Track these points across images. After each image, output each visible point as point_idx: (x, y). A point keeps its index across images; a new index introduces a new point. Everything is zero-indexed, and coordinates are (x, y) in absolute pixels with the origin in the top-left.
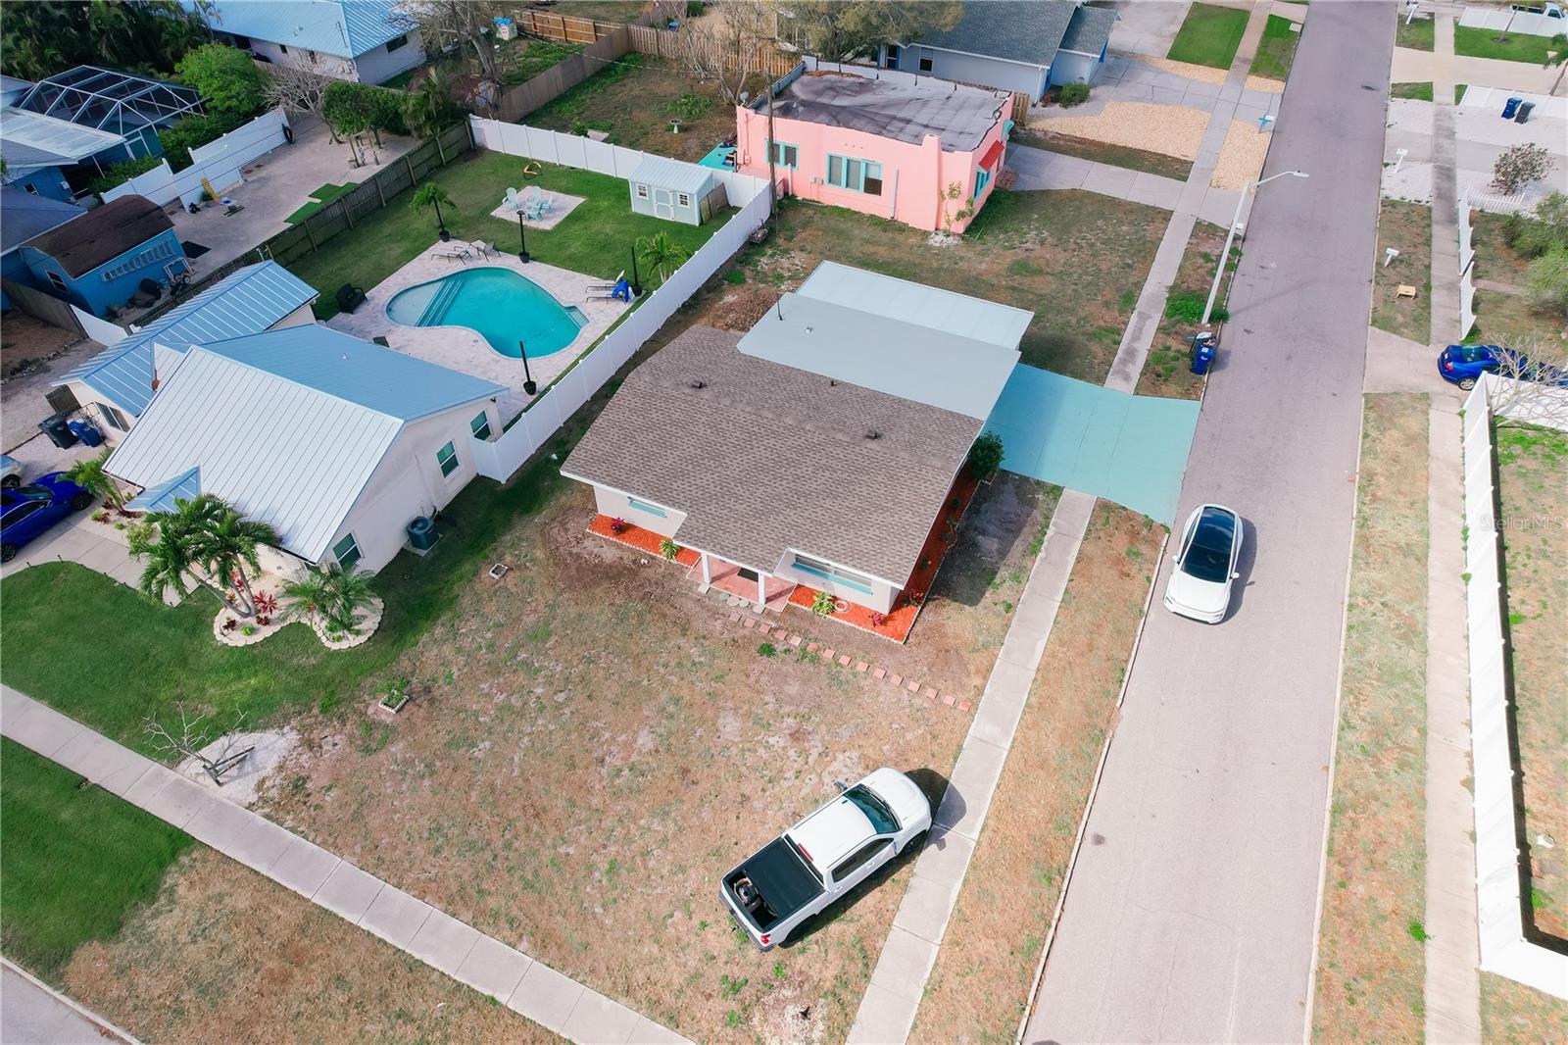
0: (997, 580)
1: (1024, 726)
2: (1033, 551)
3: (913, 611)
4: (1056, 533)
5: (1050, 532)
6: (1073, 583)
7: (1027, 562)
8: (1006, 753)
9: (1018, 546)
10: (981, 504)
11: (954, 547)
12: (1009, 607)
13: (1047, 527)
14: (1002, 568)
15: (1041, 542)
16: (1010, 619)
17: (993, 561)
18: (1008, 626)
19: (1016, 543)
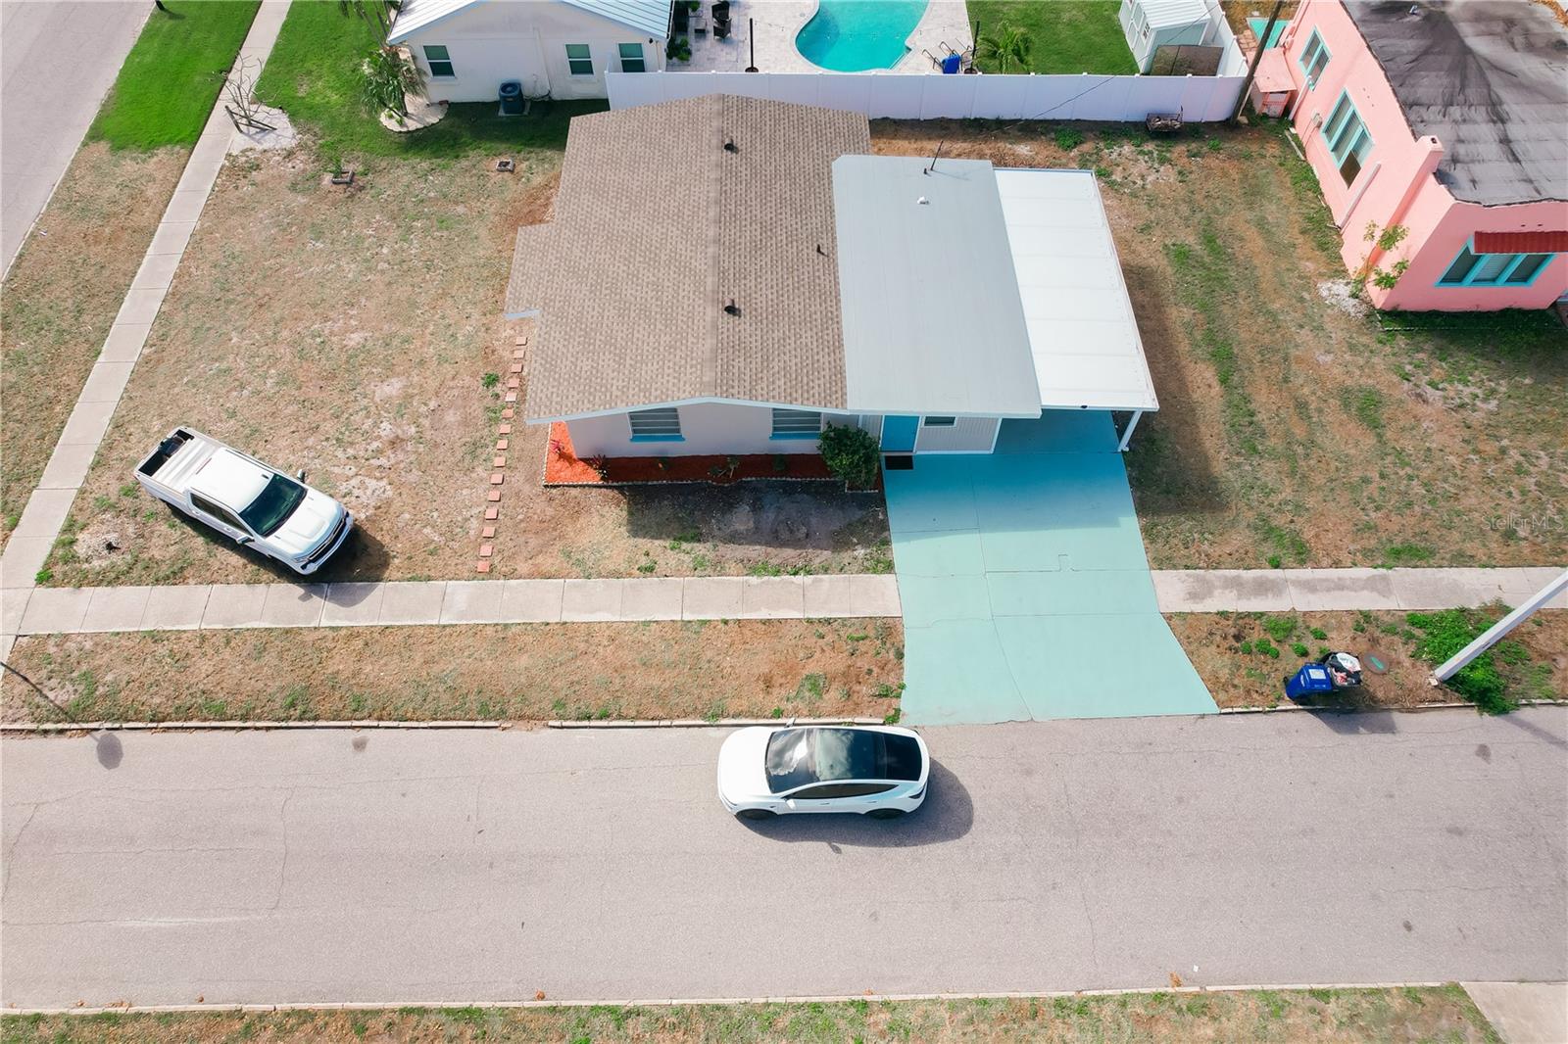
0: (685, 546)
1: (476, 630)
2: (754, 569)
3: (594, 477)
4: (804, 587)
5: (800, 579)
6: (721, 625)
7: (732, 566)
8: (435, 622)
9: (756, 552)
10: (803, 492)
11: (715, 487)
12: (649, 570)
13: (809, 573)
14: (709, 545)
15: (777, 573)
16: (630, 575)
17: (716, 533)
18: (617, 574)
19: (757, 547)
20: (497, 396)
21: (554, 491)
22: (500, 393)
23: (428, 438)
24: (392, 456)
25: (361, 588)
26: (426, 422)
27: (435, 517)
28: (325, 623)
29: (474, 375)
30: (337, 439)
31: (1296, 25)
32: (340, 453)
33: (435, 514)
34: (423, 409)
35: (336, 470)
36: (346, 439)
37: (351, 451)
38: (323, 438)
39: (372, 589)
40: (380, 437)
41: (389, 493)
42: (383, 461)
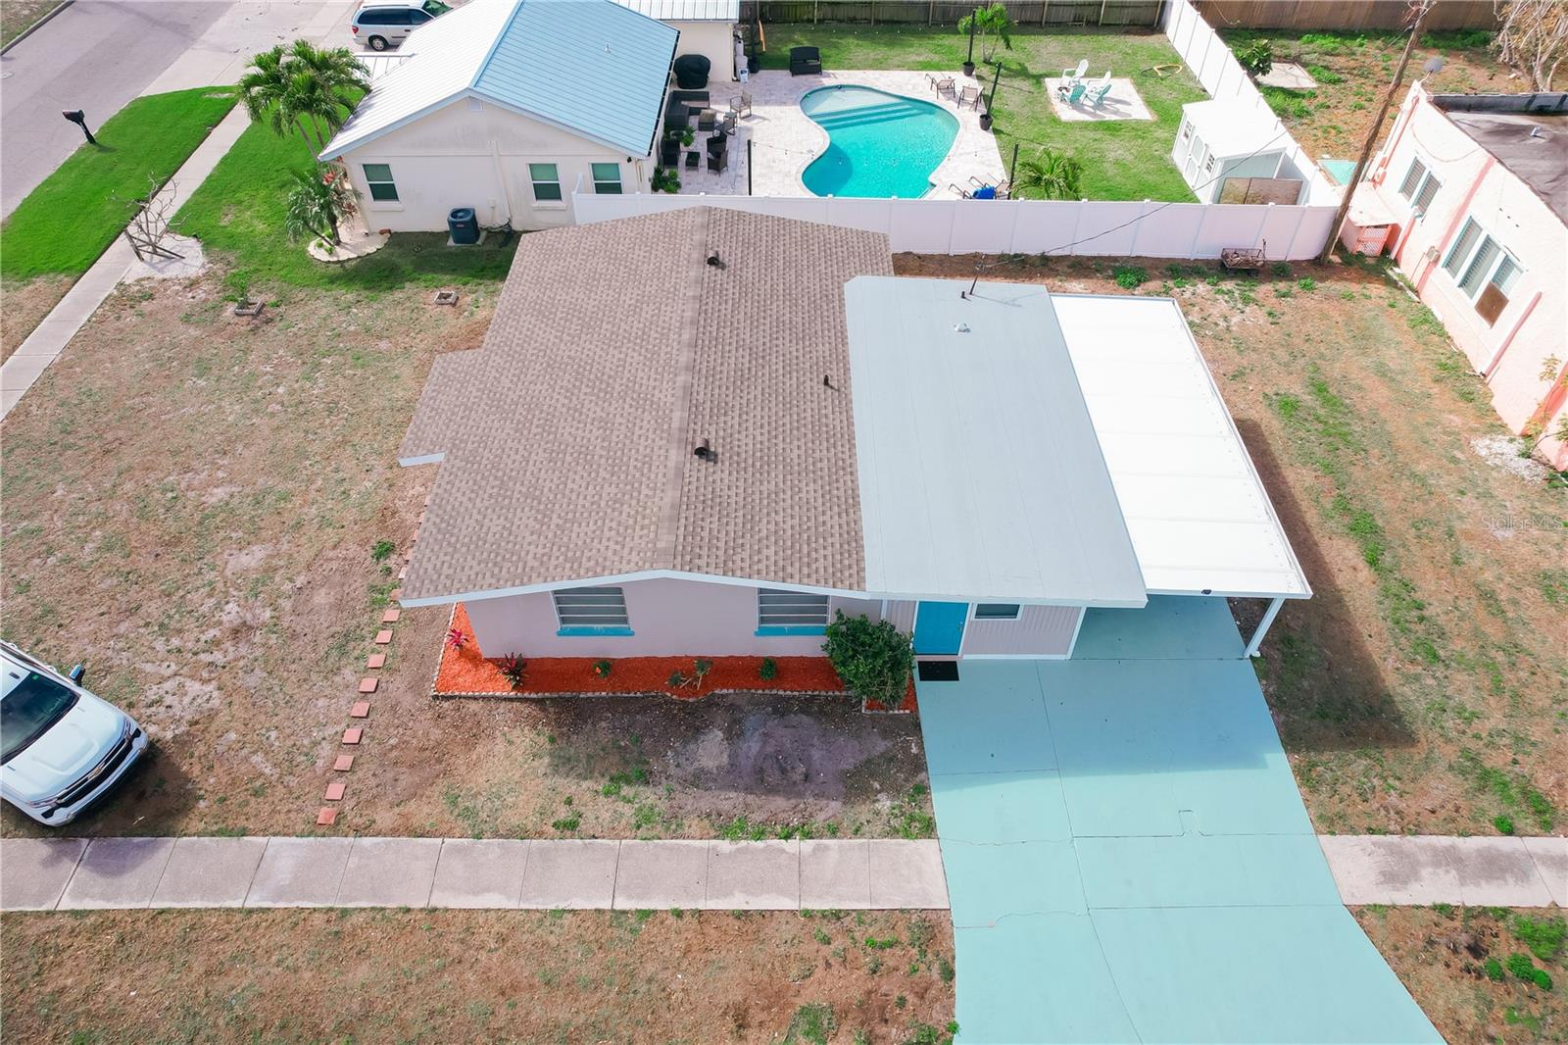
0: (627, 791)
1: (298, 919)
2: (725, 827)
3: (504, 687)
4: (800, 859)
5: (793, 845)
6: (671, 920)
7: (693, 825)
8: (236, 904)
9: (730, 801)
10: (802, 711)
11: (673, 702)
12: (569, 827)
13: (808, 835)
14: (661, 790)
15: (760, 835)
16: (540, 835)
17: (672, 770)
18: (523, 834)
19: (733, 795)
20: (389, 571)
21: (446, 705)
22: (394, 567)
23: (286, 625)
24: (231, 649)
25: (138, 846)
26: (286, 605)
27: (273, 738)
28: (66, 904)
29: (362, 544)
30: (161, 625)
31: (1387, 155)
32: (160, 645)
33: (273, 734)
34: (287, 587)
35: (148, 668)
36: (173, 624)
37: (175, 642)
38: (142, 623)
39: (156, 848)
40: (220, 623)
41: (215, 703)
42: (218, 657)
